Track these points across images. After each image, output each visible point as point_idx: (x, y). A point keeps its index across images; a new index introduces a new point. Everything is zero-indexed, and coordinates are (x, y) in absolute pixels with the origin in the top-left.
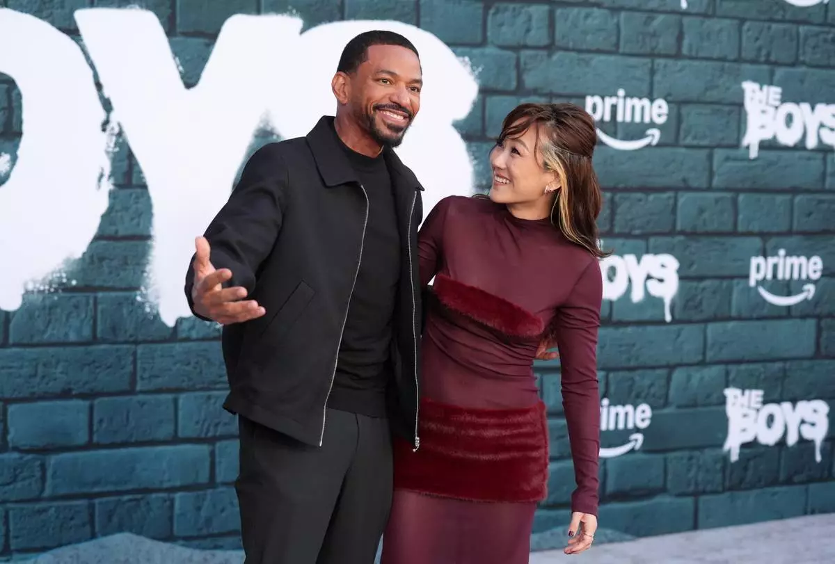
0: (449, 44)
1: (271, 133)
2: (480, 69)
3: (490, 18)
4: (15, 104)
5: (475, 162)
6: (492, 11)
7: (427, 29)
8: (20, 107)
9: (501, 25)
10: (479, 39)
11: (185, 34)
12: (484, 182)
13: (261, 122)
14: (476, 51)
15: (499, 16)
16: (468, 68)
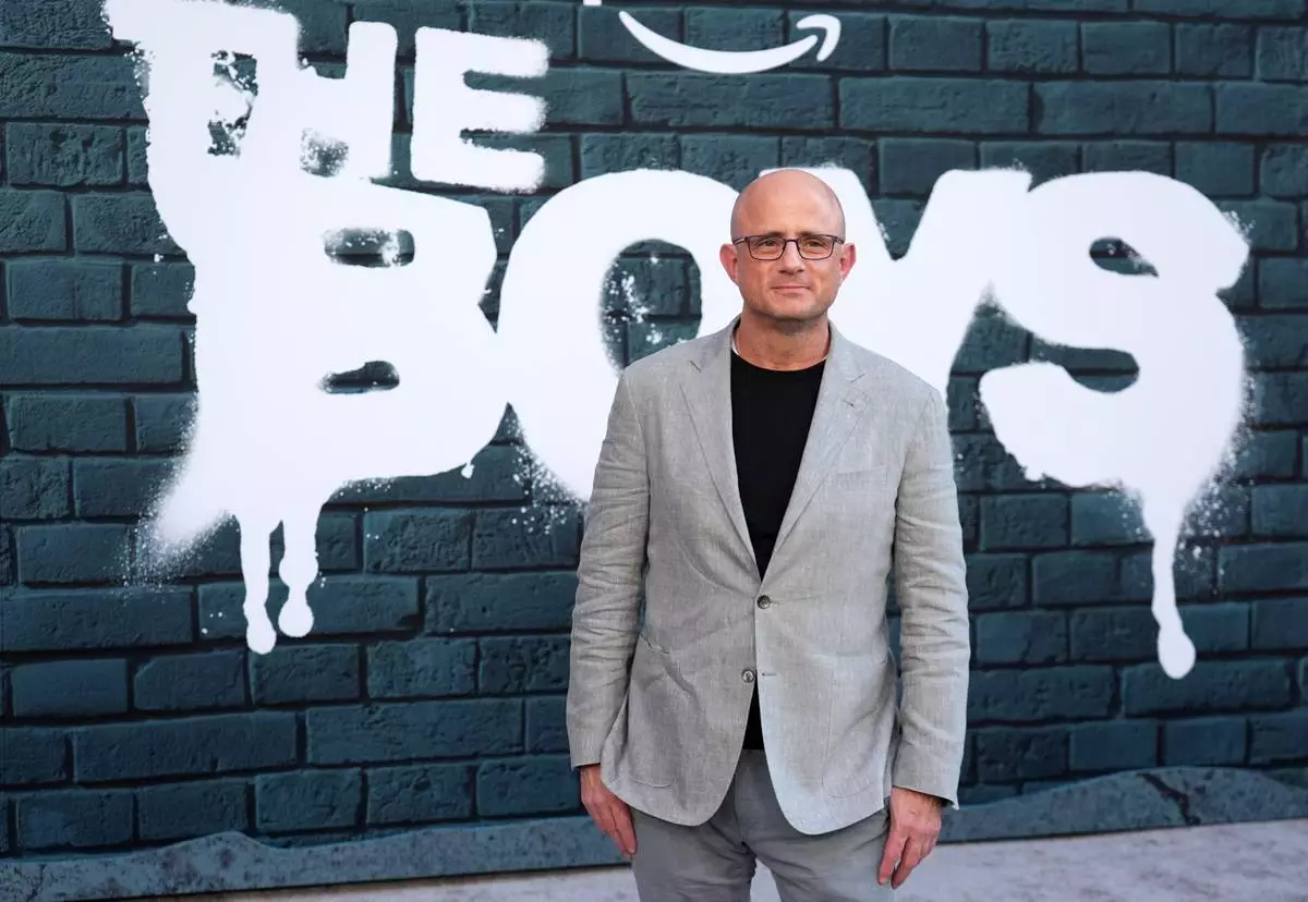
0: (1212, 197)
1: (995, 310)
2: (1251, 226)
3: (1263, 162)
4: (692, 282)
5: (1246, 339)
6: (1266, 154)
7: (1184, 180)
8: (698, 286)
9: (1278, 170)
10: (1249, 190)
11: (892, 196)
12: (1258, 363)
13: (983, 297)
14: (1246, 204)
15: (1276, 161)
16: (1237, 225)
